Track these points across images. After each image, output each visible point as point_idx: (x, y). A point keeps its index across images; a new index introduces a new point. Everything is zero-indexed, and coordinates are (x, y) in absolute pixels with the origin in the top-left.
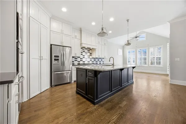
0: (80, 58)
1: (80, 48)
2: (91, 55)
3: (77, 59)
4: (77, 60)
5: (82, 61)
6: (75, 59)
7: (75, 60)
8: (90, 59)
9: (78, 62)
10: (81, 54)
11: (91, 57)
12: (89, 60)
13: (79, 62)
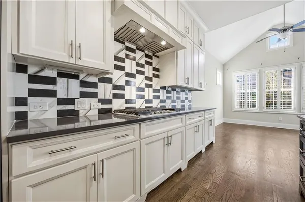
0: (110, 86)
1: (110, 36)
2: (158, 77)
3: (94, 85)
4: (94, 95)
5: (122, 96)
6: (83, 84)
7: (83, 95)
8: (155, 91)
9: (102, 101)
10: (117, 67)
11: (156, 83)
12: (149, 94)
13: (110, 102)
